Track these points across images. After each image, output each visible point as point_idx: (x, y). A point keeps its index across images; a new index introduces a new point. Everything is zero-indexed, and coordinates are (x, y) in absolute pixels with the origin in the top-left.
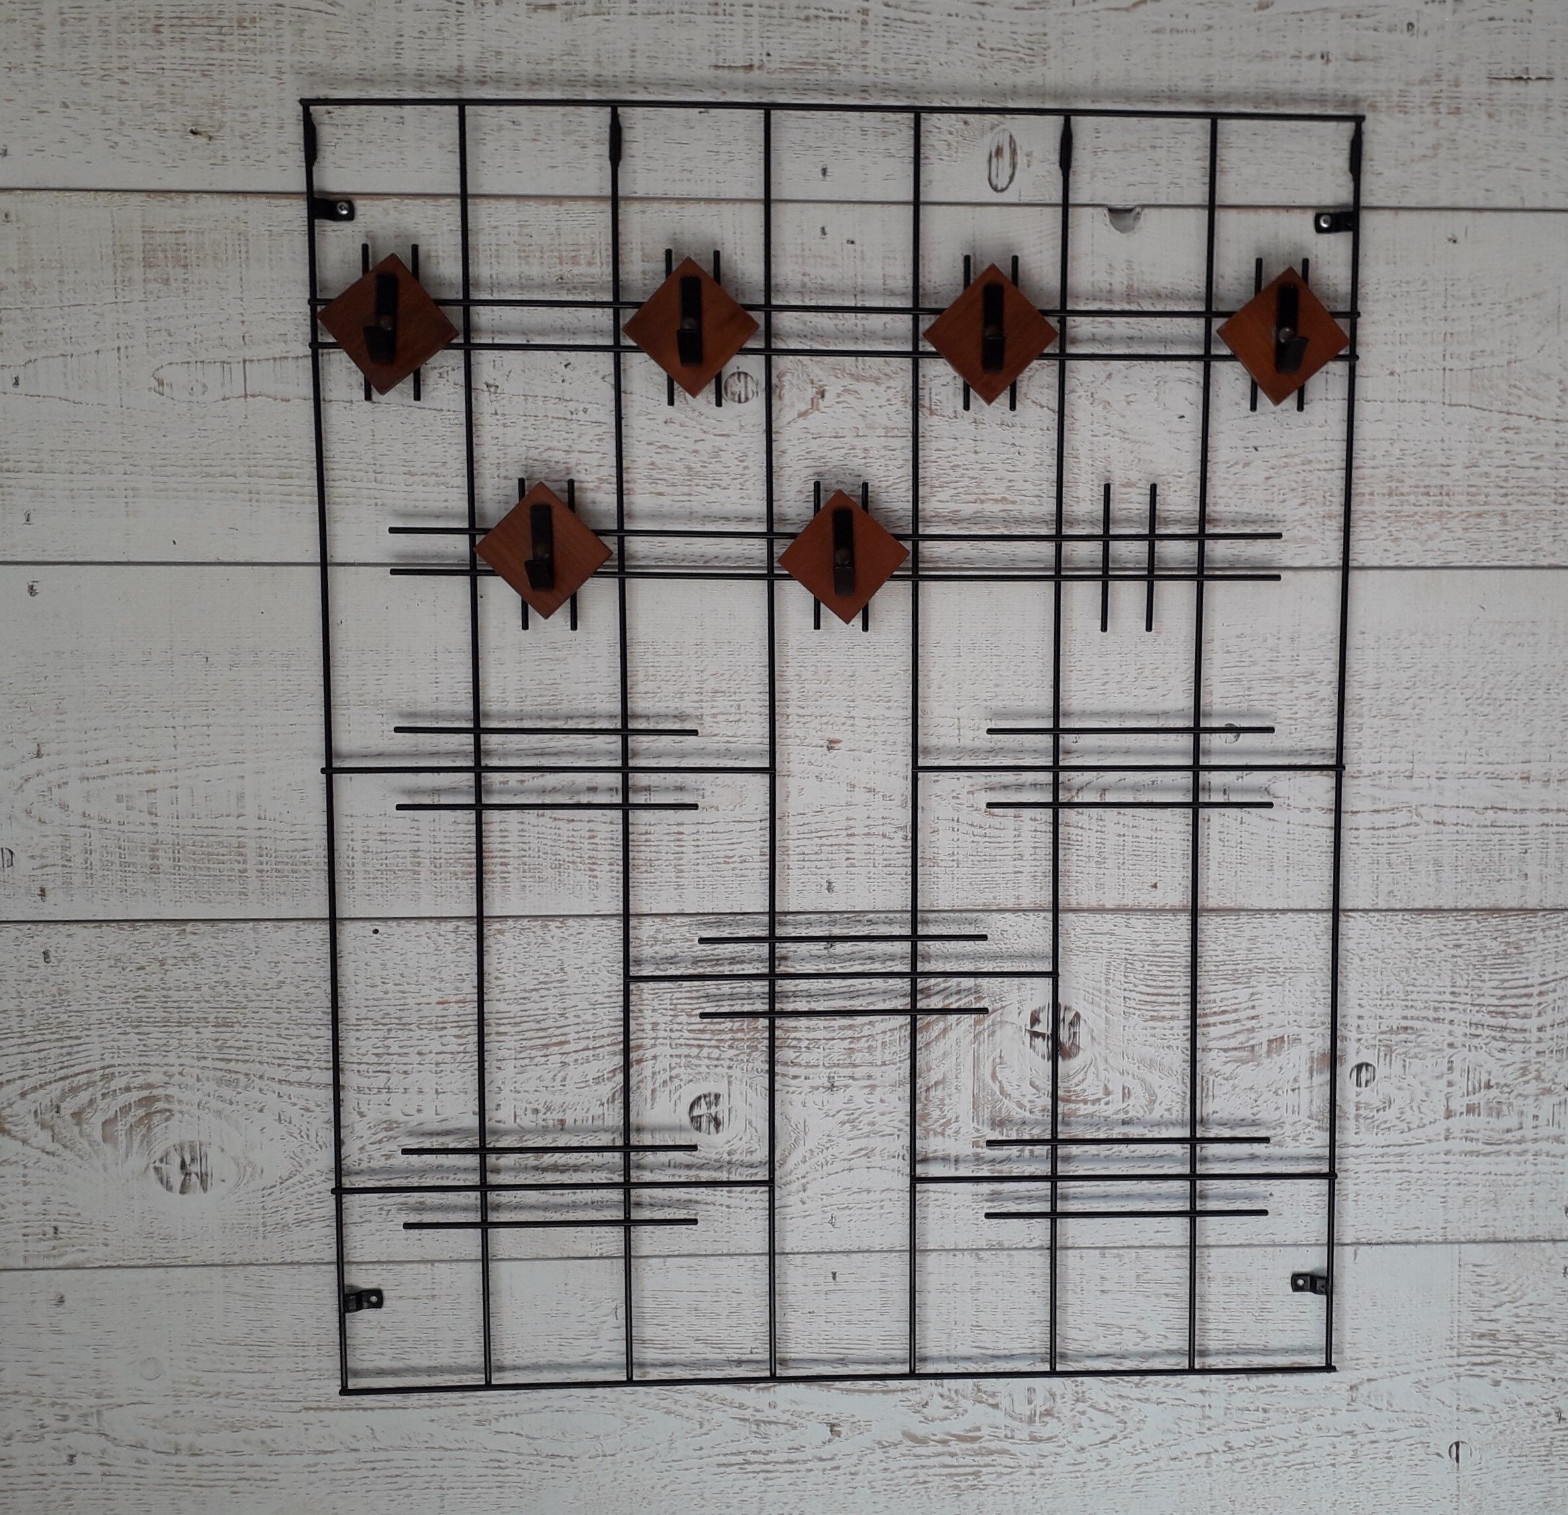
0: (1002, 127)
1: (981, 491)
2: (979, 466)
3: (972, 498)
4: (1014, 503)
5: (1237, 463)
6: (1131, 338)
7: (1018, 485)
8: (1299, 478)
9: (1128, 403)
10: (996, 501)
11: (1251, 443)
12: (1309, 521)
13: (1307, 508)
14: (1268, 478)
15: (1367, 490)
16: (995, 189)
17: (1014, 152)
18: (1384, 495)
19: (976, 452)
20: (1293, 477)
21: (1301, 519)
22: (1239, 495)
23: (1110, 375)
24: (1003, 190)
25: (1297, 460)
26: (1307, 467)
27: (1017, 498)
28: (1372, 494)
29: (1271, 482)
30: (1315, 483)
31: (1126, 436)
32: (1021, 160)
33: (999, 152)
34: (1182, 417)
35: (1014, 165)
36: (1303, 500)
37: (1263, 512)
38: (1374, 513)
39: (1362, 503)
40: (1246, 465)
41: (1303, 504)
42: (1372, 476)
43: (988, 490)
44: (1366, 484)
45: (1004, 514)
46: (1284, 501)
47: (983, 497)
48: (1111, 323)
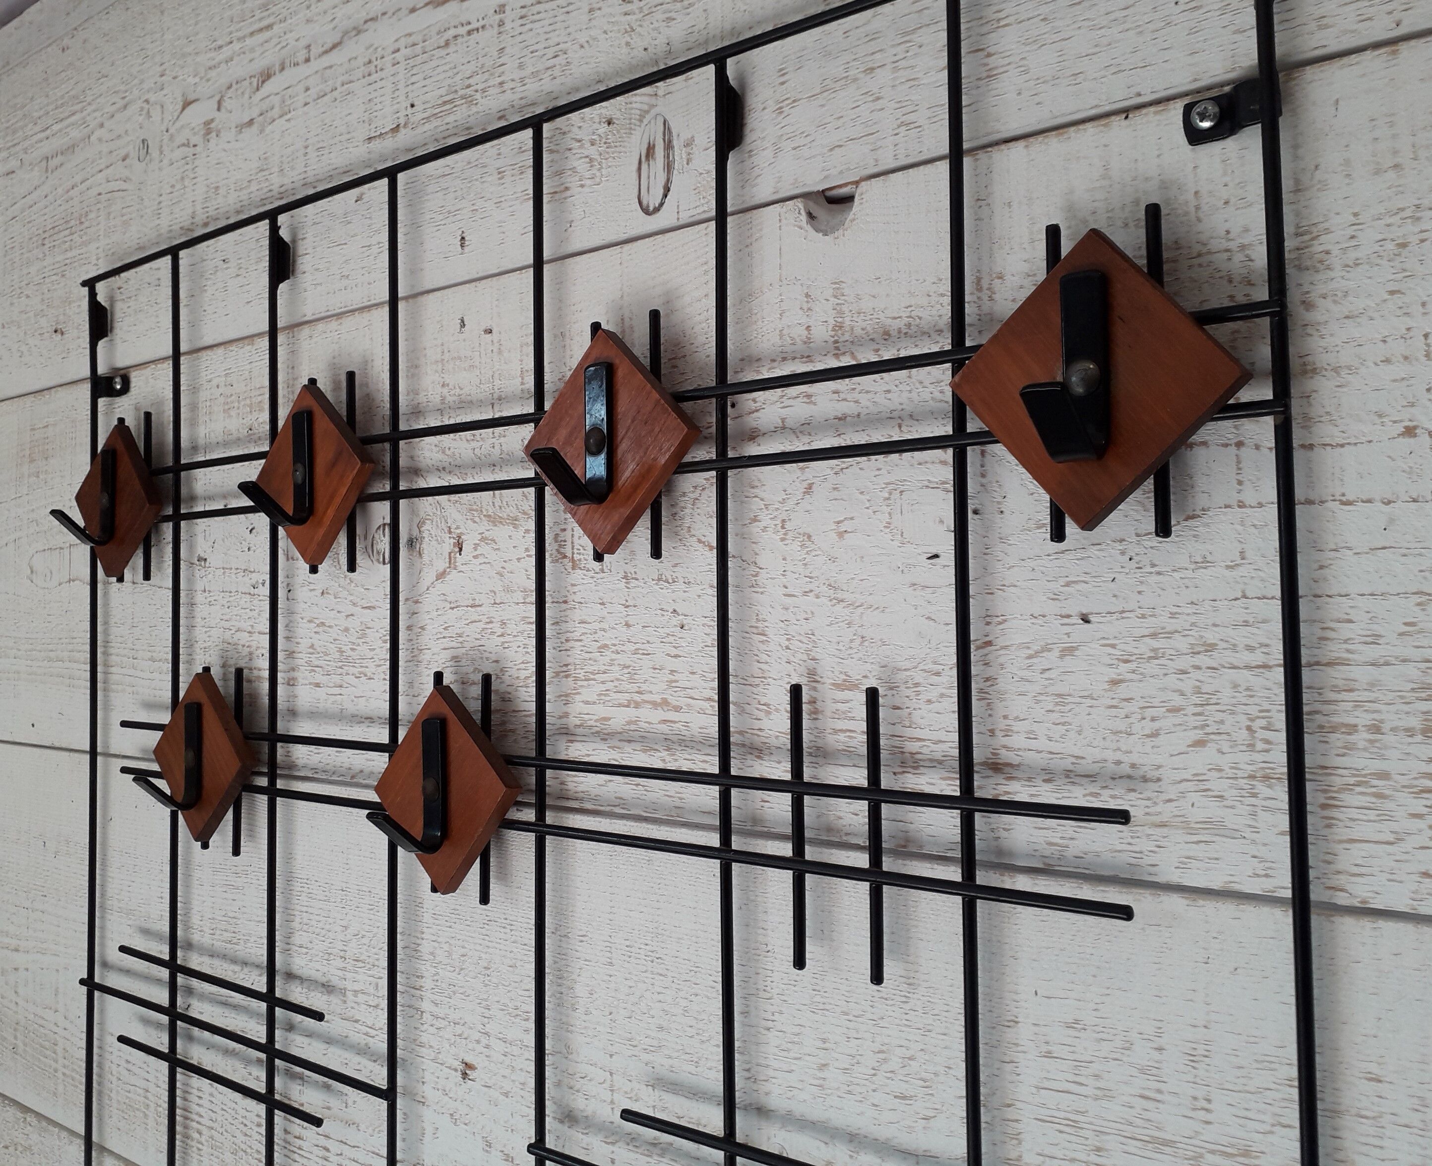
0: (653, 112)
1: (634, 687)
2: (632, 647)
3: (623, 698)
4: (677, 709)
5: (1046, 649)
6: (842, 419)
7: (683, 679)
8: (1188, 684)
9: (841, 535)
10: (655, 705)
11: (1075, 607)
12: (1217, 785)
13: (1208, 754)
14: (1115, 683)
15: (1362, 719)
16: (647, 211)
17: (669, 146)
18: (1410, 732)
19: (628, 625)
20: (1172, 680)
21: (1199, 778)
22: (1055, 716)
23: (810, 487)
24: (657, 210)
25: (1181, 643)
26: (1203, 660)
27: (682, 702)
28: (1376, 729)
29: (1123, 691)
30: (1226, 696)
31: (840, 595)
32: (679, 153)
33: (650, 151)
34: (936, 556)
35: (669, 167)
36: (1198, 735)
37: (1111, 756)
38: (1384, 775)
39: (1350, 747)
40: (1069, 651)
41: (1200, 743)
42: (1372, 686)
43: (644, 687)
44: (1358, 704)
45: (664, 728)
46: (1155, 735)
47: (637, 698)
48: (809, 396)
